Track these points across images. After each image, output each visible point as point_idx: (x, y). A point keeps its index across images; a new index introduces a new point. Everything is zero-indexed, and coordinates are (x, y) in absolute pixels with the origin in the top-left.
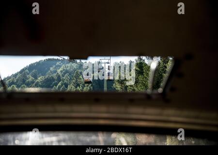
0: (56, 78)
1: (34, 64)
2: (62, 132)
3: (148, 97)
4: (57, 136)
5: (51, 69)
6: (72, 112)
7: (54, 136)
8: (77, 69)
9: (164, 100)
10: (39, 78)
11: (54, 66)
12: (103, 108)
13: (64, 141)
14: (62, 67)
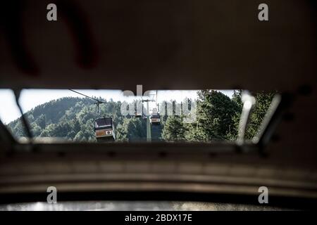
0: (73, 126)
1: (42, 105)
5: (68, 112)
8: (106, 112)
10: (48, 127)
11: (72, 108)
14: (83, 110)
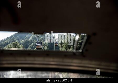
2: (29, 71)
3: (74, 54)
4: (27, 73)
6: (35, 61)
7: (25, 73)
9: (83, 56)
12: (51, 59)
13: (30, 76)
